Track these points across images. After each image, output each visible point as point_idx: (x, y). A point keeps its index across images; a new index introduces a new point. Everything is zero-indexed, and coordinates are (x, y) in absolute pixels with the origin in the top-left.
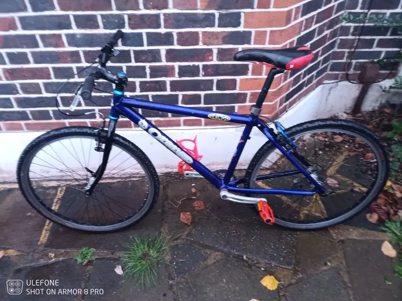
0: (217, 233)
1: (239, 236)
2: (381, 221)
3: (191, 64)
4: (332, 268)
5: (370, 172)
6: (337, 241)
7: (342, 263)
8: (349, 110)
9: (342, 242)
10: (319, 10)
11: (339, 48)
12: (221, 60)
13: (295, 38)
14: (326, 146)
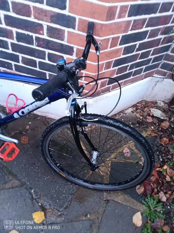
0: (25, 165)
1: (38, 172)
2: (145, 194)
3: (26, 33)
4: (89, 220)
5: (158, 153)
6: (105, 199)
7: (98, 218)
8: (168, 100)
9: (108, 201)
10: (153, 15)
11: (171, 52)
12: (50, 37)
13: (121, 35)
14: (138, 122)
